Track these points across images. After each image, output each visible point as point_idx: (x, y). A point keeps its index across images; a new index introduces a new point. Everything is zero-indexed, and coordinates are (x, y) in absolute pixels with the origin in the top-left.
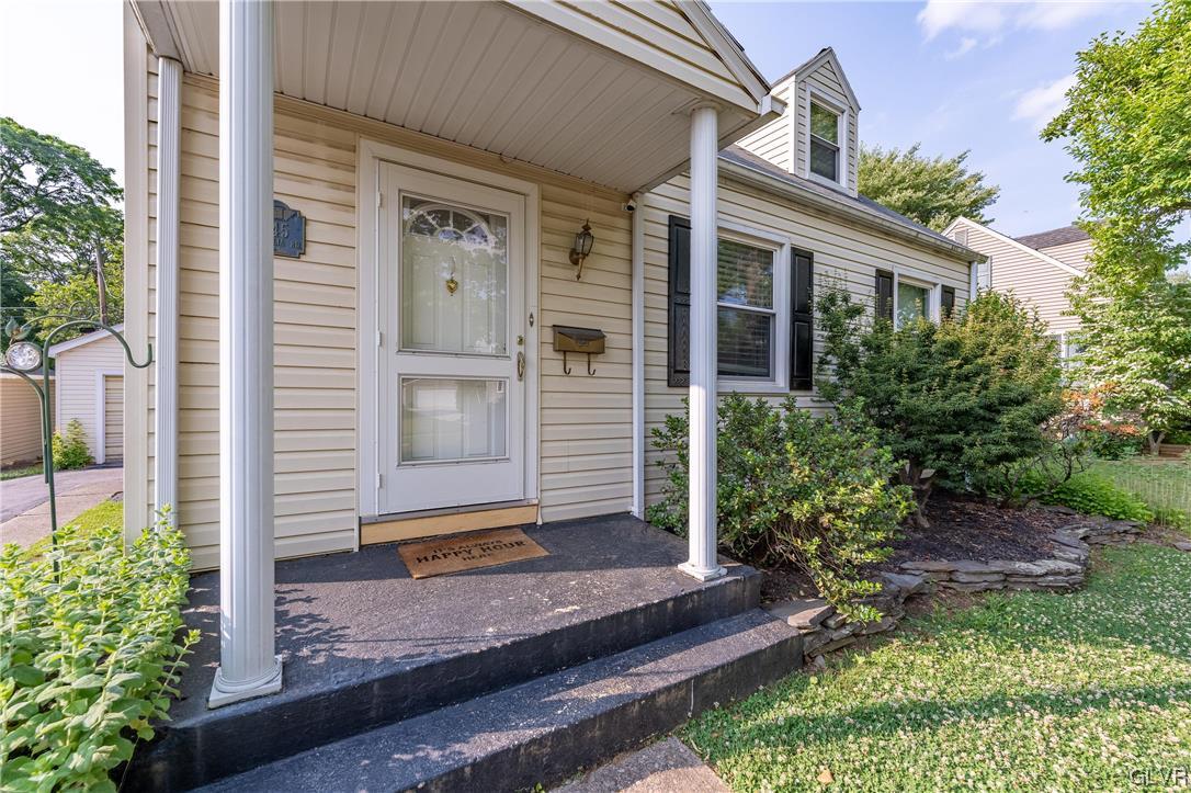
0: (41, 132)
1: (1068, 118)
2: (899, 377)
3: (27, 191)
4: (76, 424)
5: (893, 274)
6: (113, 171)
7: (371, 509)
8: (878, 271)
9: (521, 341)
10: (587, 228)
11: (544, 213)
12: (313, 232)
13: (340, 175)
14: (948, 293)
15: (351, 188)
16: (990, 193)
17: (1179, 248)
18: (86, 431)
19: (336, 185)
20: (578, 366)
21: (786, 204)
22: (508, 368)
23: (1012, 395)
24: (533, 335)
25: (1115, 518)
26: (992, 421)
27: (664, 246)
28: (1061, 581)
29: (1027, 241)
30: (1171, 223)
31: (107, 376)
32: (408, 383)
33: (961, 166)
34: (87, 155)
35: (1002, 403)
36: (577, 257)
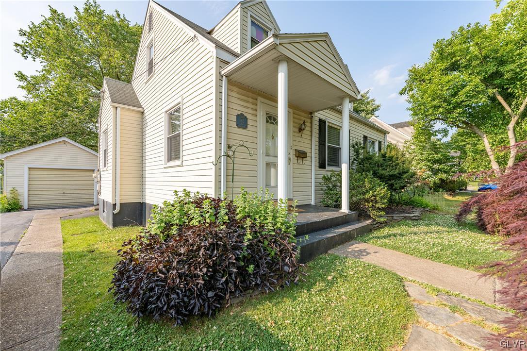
1: (406, 89)
2: (378, 166)
4: (14, 190)
10: (304, 122)
14: (380, 143)
16: (378, 106)
17: (436, 131)
18: (19, 193)
23: (405, 170)
25: (424, 208)
26: (400, 178)
28: (417, 218)
29: (393, 125)
30: (434, 124)
31: (29, 168)
33: (368, 95)
35: (403, 173)
36: (300, 130)
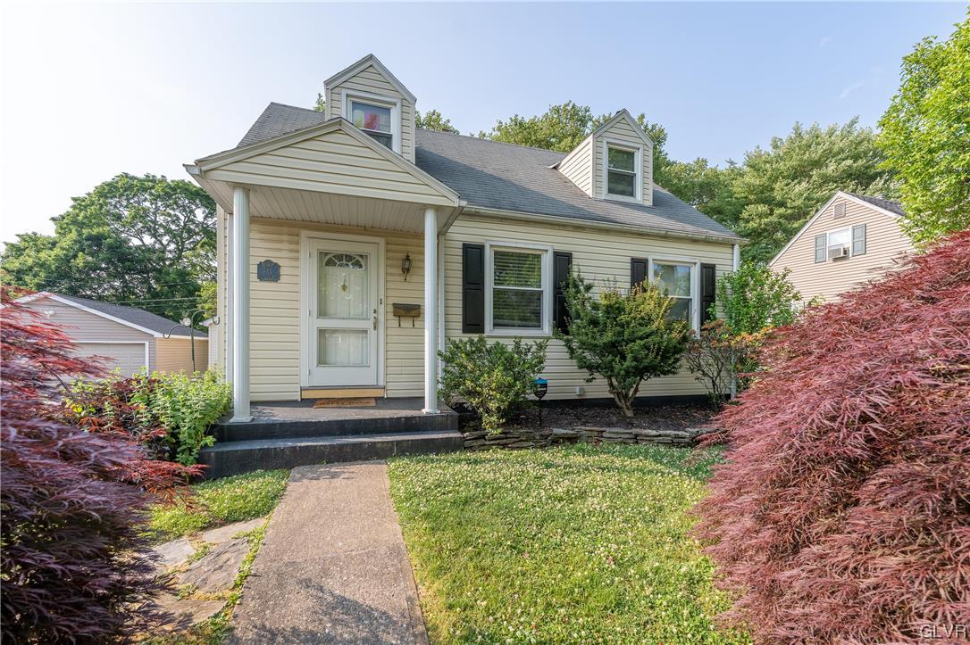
3: (197, 226)
5: (647, 260)
7: (305, 384)
8: (632, 259)
9: (375, 312)
11: (387, 251)
12: (282, 271)
13: (293, 247)
15: (297, 251)
19: (291, 251)
20: (406, 323)
21: (549, 226)
22: (369, 325)
24: (382, 309)
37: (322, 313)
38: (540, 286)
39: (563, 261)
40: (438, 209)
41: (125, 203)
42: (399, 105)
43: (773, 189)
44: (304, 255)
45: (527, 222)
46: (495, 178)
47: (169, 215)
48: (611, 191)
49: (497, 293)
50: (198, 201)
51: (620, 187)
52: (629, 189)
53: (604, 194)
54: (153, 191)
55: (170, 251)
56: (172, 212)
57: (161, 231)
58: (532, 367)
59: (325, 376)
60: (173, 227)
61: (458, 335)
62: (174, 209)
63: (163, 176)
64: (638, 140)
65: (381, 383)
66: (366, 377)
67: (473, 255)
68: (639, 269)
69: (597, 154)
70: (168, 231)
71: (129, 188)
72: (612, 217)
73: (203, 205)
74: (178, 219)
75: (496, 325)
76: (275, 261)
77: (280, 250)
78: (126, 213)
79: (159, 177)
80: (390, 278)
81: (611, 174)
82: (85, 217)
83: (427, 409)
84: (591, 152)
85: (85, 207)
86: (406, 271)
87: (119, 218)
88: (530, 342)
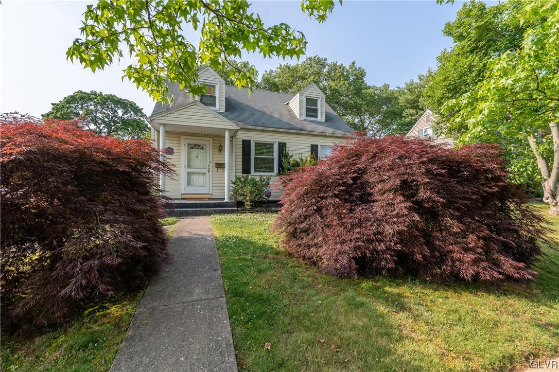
0: (123, 99)
3: (119, 119)
5: (318, 145)
6: (143, 109)
7: (183, 193)
8: (311, 145)
9: (208, 166)
11: (213, 143)
12: (175, 151)
13: (178, 142)
19: (178, 144)
20: (220, 170)
22: (206, 171)
24: (211, 165)
27: (241, 146)
32: (189, 174)
34: (135, 104)
37: (189, 166)
38: (273, 156)
39: (282, 146)
40: (230, 130)
41: (80, 106)
42: (219, 84)
43: (419, 102)
44: (182, 145)
45: (268, 131)
46: (259, 111)
47: (104, 113)
48: (307, 115)
49: (256, 158)
50: (119, 105)
51: (311, 114)
52: (314, 114)
53: (304, 117)
54: (95, 100)
55: (104, 133)
56: (106, 112)
57: (100, 122)
58: (264, 186)
59: (190, 190)
60: (106, 120)
61: (240, 174)
62: (106, 110)
63: (100, 93)
64: (319, 94)
65: (211, 193)
66: (205, 190)
67: (246, 144)
68: (314, 149)
69: (301, 101)
70: (104, 122)
71: (82, 98)
72: (304, 128)
73: (122, 108)
74: (109, 115)
75: (255, 171)
76: (172, 147)
77: (174, 143)
78: (81, 112)
79: (98, 93)
80: (214, 153)
81: (307, 108)
82: (61, 115)
83: (226, 200)
84: (298, 100)
85: (60, 108)
86: (220, 150)
87: (77, 114)
88: (265, 177)
